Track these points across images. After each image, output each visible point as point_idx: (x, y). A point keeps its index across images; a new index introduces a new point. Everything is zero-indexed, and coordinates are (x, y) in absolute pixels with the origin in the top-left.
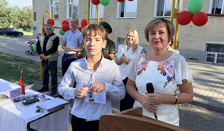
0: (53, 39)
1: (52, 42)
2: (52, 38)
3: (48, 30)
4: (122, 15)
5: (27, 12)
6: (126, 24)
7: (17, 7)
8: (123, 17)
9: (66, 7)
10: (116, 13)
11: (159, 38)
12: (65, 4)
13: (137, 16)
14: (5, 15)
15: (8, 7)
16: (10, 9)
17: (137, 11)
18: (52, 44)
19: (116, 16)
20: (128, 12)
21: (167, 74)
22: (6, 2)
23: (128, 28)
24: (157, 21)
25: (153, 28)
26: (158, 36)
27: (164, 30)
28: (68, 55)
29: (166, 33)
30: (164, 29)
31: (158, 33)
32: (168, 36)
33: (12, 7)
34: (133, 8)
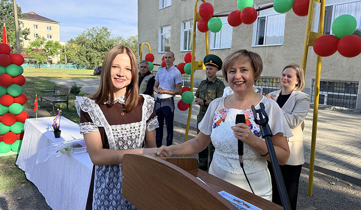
0: (147, 80)
1: (146, 83)
2: (147, 78)
3: (142, 69)
4: (261, 41)
5: (133, 44)
6: (267, 55)
7: (121, 38)
8: (263, 44)
9: (180, 35)
10: (251, 40)
11: (241, 77)
12: (179, 32)
13: (285, 42)
14: (106, 49)
15: (111, 38)
16: (112, 41)
17: (285, 35)
18: (146, 86)
19: (251, 44)
20: (271, 36)
21: (253, 128)
22: (108, 33)
23: (269, 61)
24: (237, 54)
25: (232, 65)
26: (239, 75)
27: (247, 67)
28: (161, 100)
29: (251, 69)
30: (248, 65)
31: (238, 70)
32: (253, 74)
33: (115, 37)
34: (279, 31)
